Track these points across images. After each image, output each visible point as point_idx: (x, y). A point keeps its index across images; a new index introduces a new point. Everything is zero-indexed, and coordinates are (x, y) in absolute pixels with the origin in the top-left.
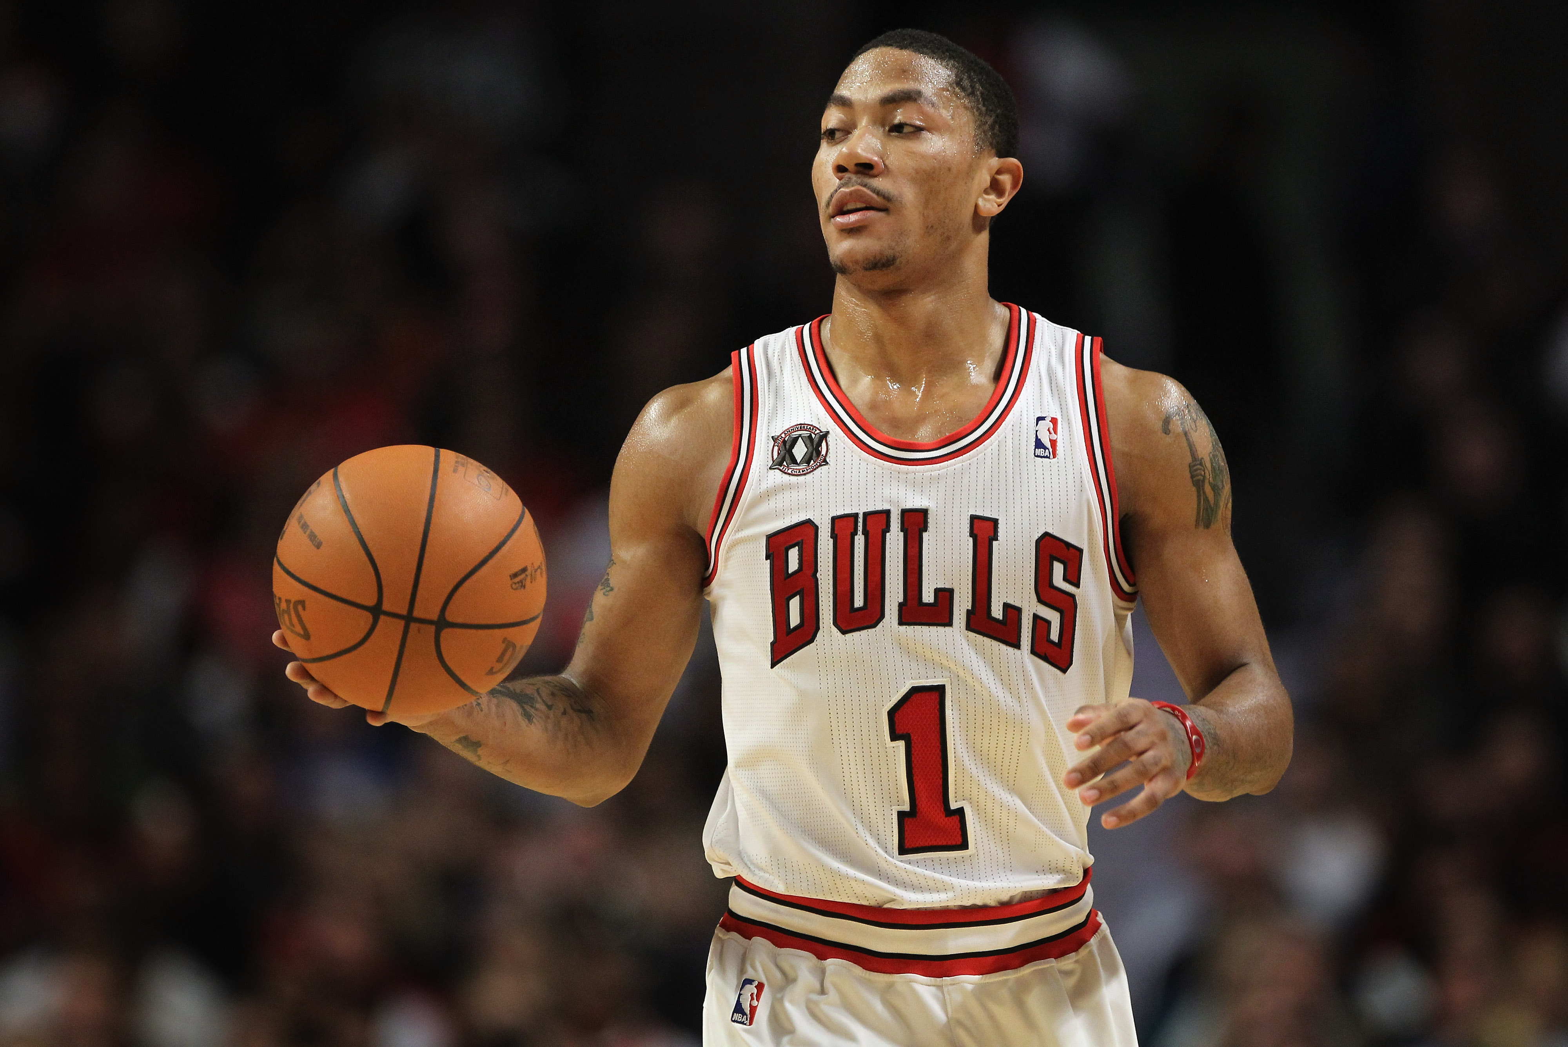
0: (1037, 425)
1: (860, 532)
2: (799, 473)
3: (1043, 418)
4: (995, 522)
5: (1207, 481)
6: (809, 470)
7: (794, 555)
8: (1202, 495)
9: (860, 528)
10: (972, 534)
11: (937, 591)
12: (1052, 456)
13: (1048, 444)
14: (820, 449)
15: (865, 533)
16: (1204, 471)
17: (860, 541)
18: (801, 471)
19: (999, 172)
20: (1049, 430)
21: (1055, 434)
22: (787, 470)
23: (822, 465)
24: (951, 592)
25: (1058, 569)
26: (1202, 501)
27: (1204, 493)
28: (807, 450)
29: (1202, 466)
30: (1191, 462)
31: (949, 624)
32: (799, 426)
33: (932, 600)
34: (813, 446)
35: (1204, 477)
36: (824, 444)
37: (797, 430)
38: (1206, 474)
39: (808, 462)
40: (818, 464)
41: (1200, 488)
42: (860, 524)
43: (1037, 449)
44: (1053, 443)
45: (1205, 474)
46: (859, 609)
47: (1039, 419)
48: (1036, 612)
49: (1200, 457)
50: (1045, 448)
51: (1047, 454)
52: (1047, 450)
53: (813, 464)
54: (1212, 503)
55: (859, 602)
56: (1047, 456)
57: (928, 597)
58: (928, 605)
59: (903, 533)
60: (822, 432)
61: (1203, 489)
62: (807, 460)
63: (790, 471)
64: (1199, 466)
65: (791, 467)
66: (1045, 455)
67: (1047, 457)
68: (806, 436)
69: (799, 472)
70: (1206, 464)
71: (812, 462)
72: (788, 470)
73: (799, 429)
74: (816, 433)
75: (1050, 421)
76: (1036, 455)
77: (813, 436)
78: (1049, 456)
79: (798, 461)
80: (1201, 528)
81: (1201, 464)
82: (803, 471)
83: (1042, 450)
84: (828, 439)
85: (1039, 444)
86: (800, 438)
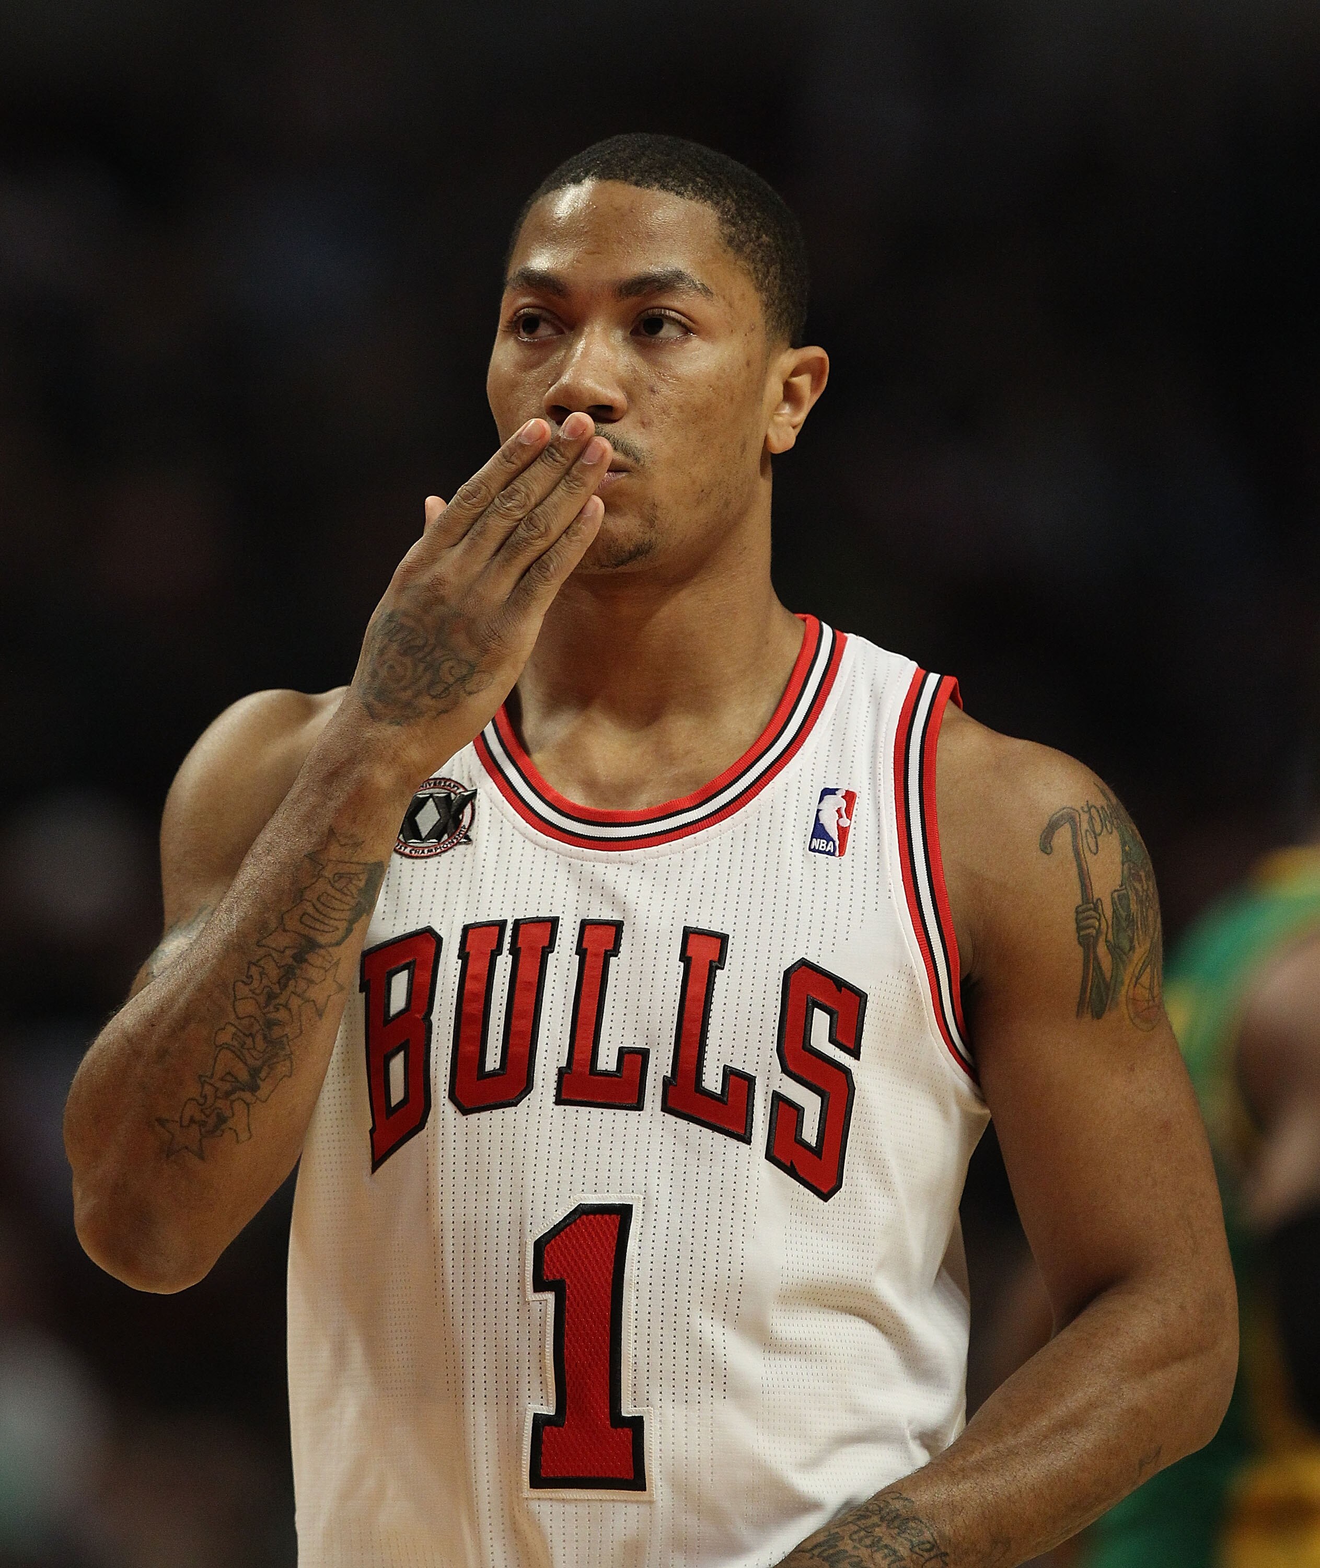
0: (820, 801)
1: (505, 951)
2: (423, 854)
3: (833, 792)
4: (723, 939)
5: (1102, 939)
6: (439, 851)
7: (400, 985)
8: (1092, 961)
9: (506, 946)
10: (684, 957)
11: (623, 1053)
12: (837, 853)
13: (834, 833)
14: (461, 817)
15: (514, 951)
16: (1099, 920)
17: (504, 963)
18: (426, 851)
19: (796, 372)
20: (838, 811)
21: (847, 818)
22: (403, 848)
23: (461, 843)
24: (644, 1054)
25: (821, 1021)
26: (1091, 971)
27: (1096, 958)
28: (439, 817)
29: (1097, 912)
30: (1080, 903)
31: (639, 1107)
32: (433, 781)
33: (612, 1067)
34: (450, 812)
35: (1099, 931)
36: (468, 810)
37: (428, 786)
38: (1102, 927)
39: (439, 838)
40: (455, 841)
41: (1089, 949)
42: (507, 939)
43: (814, 839)
44: (843, 832)
45: (1100, 925)
46: (494, 1073)
47: (826, 792)
48: (778, 1090)
49: (1096, 896)
50: (829, 839)
51: (830, 848)
52: (831, 843)
53: (446, 840)
54: (1108, 975)
55: (493, 1061)
56: (830, 851)
57: (607, 1061)
58: (606, 1073)
59: (578, 957)
60: (466, 790)
61: (1095, 952)
62: (437, 832)
63: (407, 851)
64: (1092, 913)
65: (411, 844)
66: (827, 850)
67: (829, 853)
68: (440, 797)
69: (423, 852)
70: (1106, 912)
71: (446, 837)
72: (406, 848)
73: (432, 785)
74: (458, 791)
75: (842, 797)
76: (812, 847)
77: (453, 796)
78: (832, 851)
79: (423, 835)
80: (1088, 1017)
81: (1095, 909)
82: (428, 851)
83: (822, 841)
84: (477, 803)
85: (819, 831)
86: (431, 799)
